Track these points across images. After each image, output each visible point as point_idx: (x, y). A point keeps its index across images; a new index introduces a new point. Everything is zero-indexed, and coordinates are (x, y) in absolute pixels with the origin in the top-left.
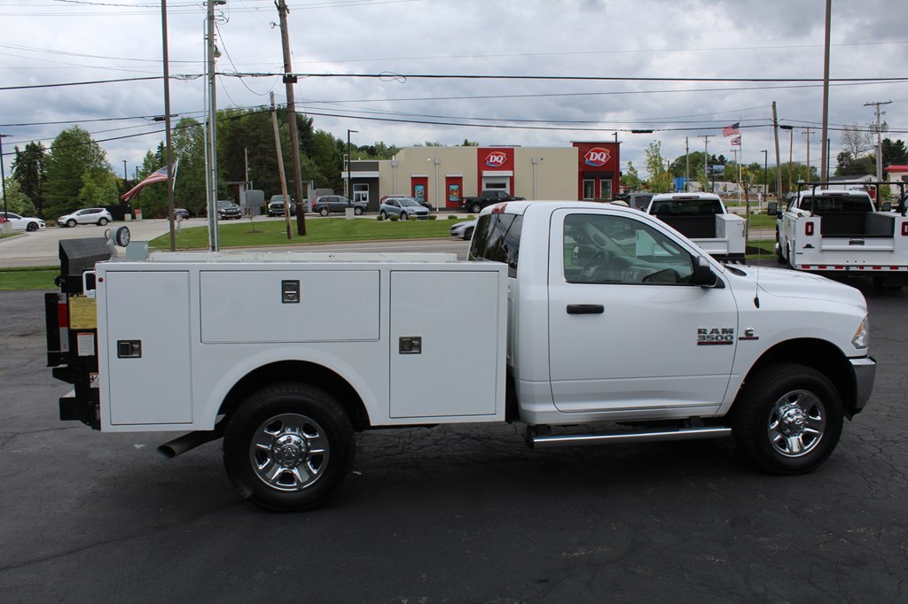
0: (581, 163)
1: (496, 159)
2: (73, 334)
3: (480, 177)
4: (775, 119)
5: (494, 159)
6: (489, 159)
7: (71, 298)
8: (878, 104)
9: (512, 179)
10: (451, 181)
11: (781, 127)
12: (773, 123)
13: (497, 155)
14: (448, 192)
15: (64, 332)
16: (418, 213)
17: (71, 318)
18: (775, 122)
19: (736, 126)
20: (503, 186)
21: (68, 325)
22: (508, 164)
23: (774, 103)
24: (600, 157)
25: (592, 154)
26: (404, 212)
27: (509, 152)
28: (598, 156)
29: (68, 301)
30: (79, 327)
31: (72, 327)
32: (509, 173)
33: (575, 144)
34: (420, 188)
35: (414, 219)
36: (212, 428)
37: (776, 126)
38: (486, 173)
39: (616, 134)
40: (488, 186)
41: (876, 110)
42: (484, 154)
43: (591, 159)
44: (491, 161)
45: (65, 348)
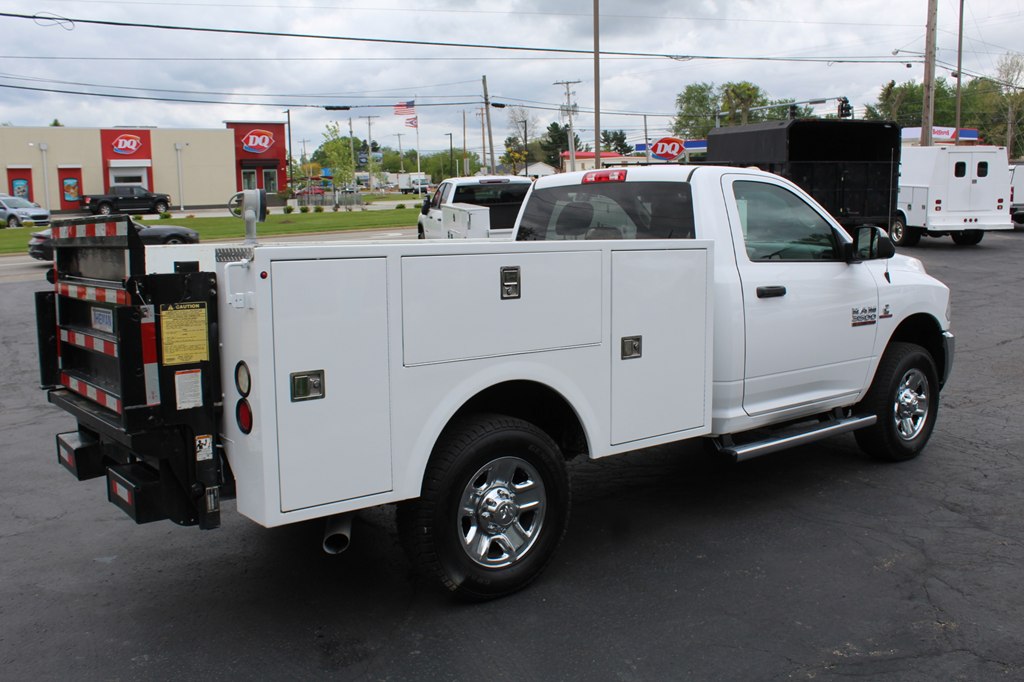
0: (239, 150)
1: (127, 144)
2: (167, 375)
3: (106, 169)
4: (486, 95)
5: (124, 144)
6: (117, 144)
7: (163, 313)
8: (568, 83)
9: (149, 170)
10: (65, 173)
11: (494, 105)
12: (484, 101)
13: (128, 139)
14: (63, 190)
15: (151, 371)
16: (34, 217)
17: (164, 346)
18: (486, 99)
19: (410, 105)
20: (138, 179)
21: (159, 358)
22: (144, 151)
23: (484, 77)
24: (260, 142)
25: (252, 137)
26: (12, 216)
27: (144, 135)
28: (259, 141)
29: (158, 319)
30: (177, 361)
31: (166, 362)
32: (145, 163)
33: (230, 125)
34: (20, 184)
35: (30, 225)
36: (417, 494)
37: (487, 103)
38: (114, 163)
39: (288, 112)
40: (118, 180)
41: (566, 90)
42: (109, 137)
43: (251, 144)
44: (120, 146)
45: (153, 398)
